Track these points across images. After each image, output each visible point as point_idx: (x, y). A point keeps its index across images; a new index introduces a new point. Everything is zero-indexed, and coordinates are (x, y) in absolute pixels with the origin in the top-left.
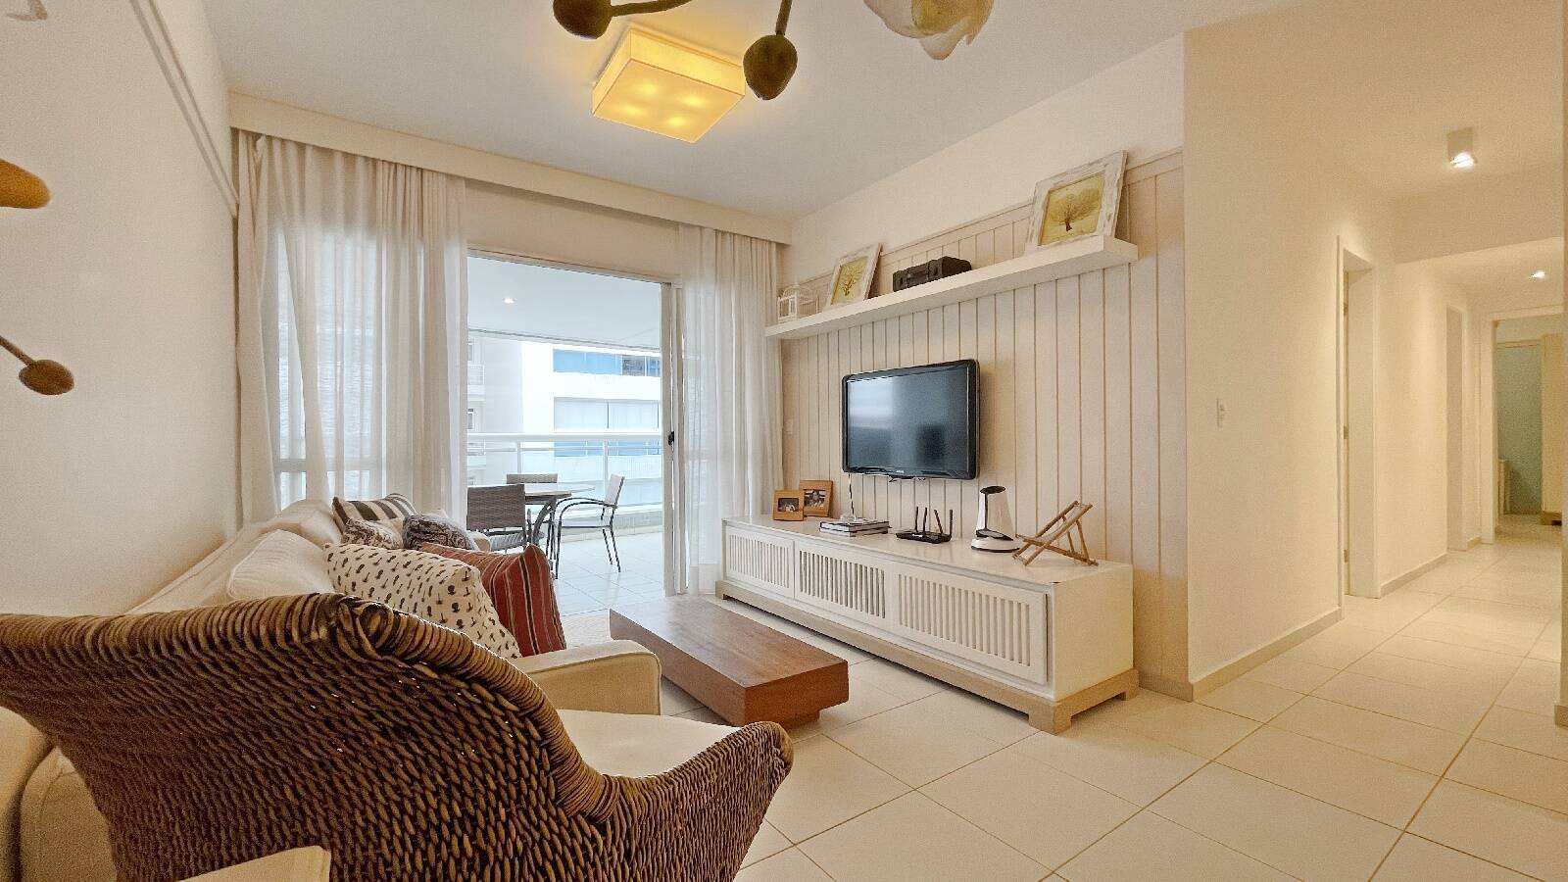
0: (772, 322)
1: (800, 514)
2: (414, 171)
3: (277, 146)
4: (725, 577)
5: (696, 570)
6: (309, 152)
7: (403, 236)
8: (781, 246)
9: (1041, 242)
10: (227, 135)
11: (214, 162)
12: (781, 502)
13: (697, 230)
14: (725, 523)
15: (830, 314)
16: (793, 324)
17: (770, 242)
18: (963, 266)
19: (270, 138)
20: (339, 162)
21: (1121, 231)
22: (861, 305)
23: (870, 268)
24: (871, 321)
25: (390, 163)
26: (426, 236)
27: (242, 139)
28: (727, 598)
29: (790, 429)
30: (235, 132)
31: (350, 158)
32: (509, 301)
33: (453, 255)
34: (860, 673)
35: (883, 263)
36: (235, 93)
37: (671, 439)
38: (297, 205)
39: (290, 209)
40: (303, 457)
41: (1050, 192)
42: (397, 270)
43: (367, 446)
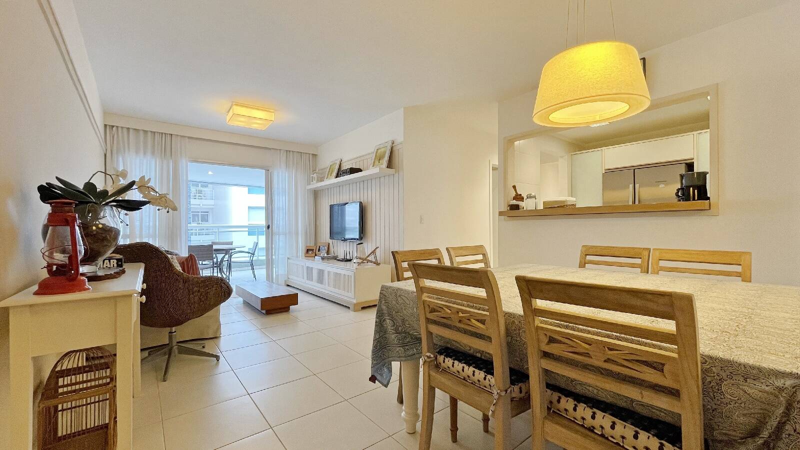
0: (309, 184)
1: (314, 254)
2: (168, 135)
3: (120, 129)
4: (288, 278)
5: (277, 276)
6: (131, 131)
7: (165, 157)
8: (314, 155)
9: (373, 166)
10: (103, 126)
11: (98, 132)
12: (308, 251)
13: (279, 151)
14: (288, 258)
15: (327, 182)
16: (316, 185)
17: (309, 154)
18: (359, 170)
19: (117, 127)
20: (141, 133)
21: (390, 166)
22: (333, 180)
23: (337, 167)
24: (339, 185)
25: (160, 133)
26: (173, 157)
27: (108, 127)
28: (288, 286)
29: (318, 223)
30: (106, 126)
31: (145, 132)
32: (210, 173)
33: (183, 163)
34: (301, 297)
35: (342, 166)
36: (106, 113)
37: (268, 227)
38: (126, 145)
39: (124, 149)
40: (128, 233)
41: (377, 150)
42: (162, 169)
43: (151, 231)
